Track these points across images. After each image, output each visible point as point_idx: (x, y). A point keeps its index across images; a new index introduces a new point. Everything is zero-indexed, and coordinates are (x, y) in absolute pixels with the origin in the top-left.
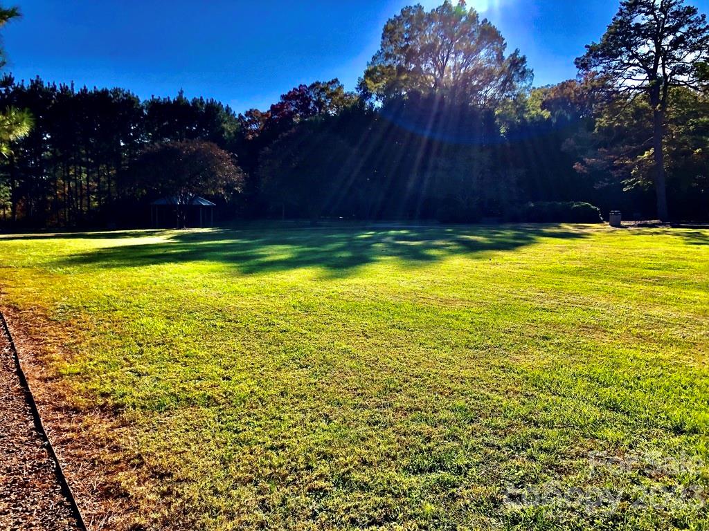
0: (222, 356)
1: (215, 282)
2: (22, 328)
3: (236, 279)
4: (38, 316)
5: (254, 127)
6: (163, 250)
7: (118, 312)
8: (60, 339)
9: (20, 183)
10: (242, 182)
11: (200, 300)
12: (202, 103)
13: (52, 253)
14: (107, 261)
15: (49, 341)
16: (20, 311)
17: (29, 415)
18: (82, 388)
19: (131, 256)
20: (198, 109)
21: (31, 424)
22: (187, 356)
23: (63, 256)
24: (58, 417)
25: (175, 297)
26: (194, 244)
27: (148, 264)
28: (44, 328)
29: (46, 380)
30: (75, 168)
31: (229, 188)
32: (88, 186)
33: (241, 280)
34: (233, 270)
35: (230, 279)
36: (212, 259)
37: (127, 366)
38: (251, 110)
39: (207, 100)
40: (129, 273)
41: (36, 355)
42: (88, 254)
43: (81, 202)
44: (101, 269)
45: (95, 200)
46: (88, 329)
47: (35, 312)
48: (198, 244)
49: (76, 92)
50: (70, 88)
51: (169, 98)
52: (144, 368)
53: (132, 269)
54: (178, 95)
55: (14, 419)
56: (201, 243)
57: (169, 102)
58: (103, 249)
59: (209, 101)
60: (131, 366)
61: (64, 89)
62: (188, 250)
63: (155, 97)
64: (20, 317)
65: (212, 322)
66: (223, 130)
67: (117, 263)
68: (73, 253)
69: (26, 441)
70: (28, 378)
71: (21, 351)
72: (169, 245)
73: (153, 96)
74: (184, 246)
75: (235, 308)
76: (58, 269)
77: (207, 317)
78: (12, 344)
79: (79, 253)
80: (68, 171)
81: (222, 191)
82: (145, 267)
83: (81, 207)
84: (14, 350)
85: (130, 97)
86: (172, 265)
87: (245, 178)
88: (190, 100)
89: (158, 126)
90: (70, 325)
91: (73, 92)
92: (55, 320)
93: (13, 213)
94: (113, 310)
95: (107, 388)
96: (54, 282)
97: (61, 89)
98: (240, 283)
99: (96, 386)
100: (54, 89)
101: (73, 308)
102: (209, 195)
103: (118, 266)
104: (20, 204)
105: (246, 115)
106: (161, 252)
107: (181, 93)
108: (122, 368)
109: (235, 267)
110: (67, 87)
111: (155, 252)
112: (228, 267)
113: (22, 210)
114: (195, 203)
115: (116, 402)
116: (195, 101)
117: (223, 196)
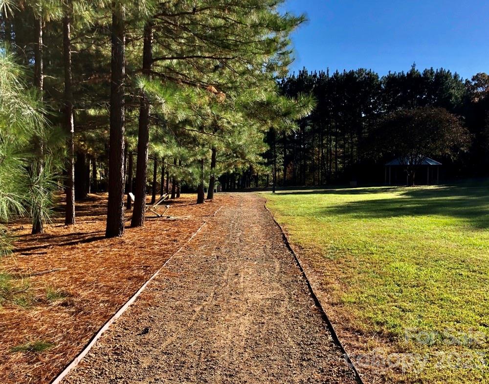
0: (474, 304)
1: (452, 234)
2: (307, 262)
3: (470, 233)
4: (316, 253)
5: (480, 90)
6: (400, 204)
7: (375, 255)
8: (335, 273)
9: (290, 152)
10: (469, 142)
11: (442, 250)
12: (432, 73)
13: (314, 205)
14: (356, 212)
15: (328, 274)
16: (303, 249)
17: (327, 330)
18: (361, 315)
19: (374, 209)
20: (428, 79)
21: (330, 338)
22: (442, 300)
23: (323, 208)
24: (348, 336)
25: (420, 246)
26: (424, 199)
27: (389, 216)
28: (322, 263)
29: (333, 304)
30: (327, 138)
31: (455, 149)
32: (336, 152)
33: (476, 234)
34: (466, 224)
35: (466, 233)
36: (445, 213)
37: (392, 302)
38: (478, 74)
39: (437, 70)
40: (376, 224)
41: (321, 284)
42: (341, 207)
43: (330, 165)
44: (354, 219)
45: (341, 163)
46: (354, 268)
47: (314, 250)
48: (428, 199)
49: (330, 76)
50: (326, 74)
51: (403, 72)
52: (407, 305)
53: (377, 220)
54: (411, 68)
55: (317, 332)
56: (430, 199)
57: (403, 75)
58: (350, 202)
59: (439, 71)
60: (395, 302)
61: (322, 75)
62: (421, 205)
63: (391, 73)
64: (304, 254)
65: (457, 271)
66: (451, 95)
67: (364, 215)
68: (329, 206)
69: (329, 350)
70: (320, 301)
71: (310, 279)
72: (403, 200)
73: (389, 72)
74: (416, 201)
75: (477, 260)
76: (322, 218)
77: (451, 265)
78: (304, 273)
79: (333, 205)
80: (322, 140)
81: (448, 152)
82: (387, 218)
83: (330, 169)
84: (306, 278)
85: (371, 75)
86: (410, 217)
87: (472, 138)
88: (421, 72)
89: (393, 98)
90: (340, 263)
91: (328, 77)
92: (328, 258)
93: (285, 174)
94: (370, 254)
95: (380, 318)
96: (321, 228)
97: (320, 75)
98: (475, 237)
99: (371, 315)
100: (315, 76)
101: (340, 250)
102: (436, 156)
103: (366, 217)
104: (289, 168)
105: (473, 80)
106: (398, 206)
107: (414, 66)
108: (388, 303)
109: (468, 221)
110: (324, 73)
111: (392, 206)
112: (460, 221)
113: (290, 172)
114: (423, 163)
115: (390, 331)
116: (426, 72)
117: (449, 156)
